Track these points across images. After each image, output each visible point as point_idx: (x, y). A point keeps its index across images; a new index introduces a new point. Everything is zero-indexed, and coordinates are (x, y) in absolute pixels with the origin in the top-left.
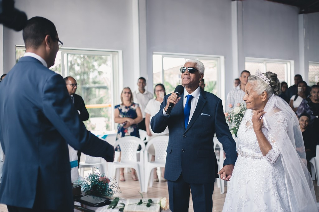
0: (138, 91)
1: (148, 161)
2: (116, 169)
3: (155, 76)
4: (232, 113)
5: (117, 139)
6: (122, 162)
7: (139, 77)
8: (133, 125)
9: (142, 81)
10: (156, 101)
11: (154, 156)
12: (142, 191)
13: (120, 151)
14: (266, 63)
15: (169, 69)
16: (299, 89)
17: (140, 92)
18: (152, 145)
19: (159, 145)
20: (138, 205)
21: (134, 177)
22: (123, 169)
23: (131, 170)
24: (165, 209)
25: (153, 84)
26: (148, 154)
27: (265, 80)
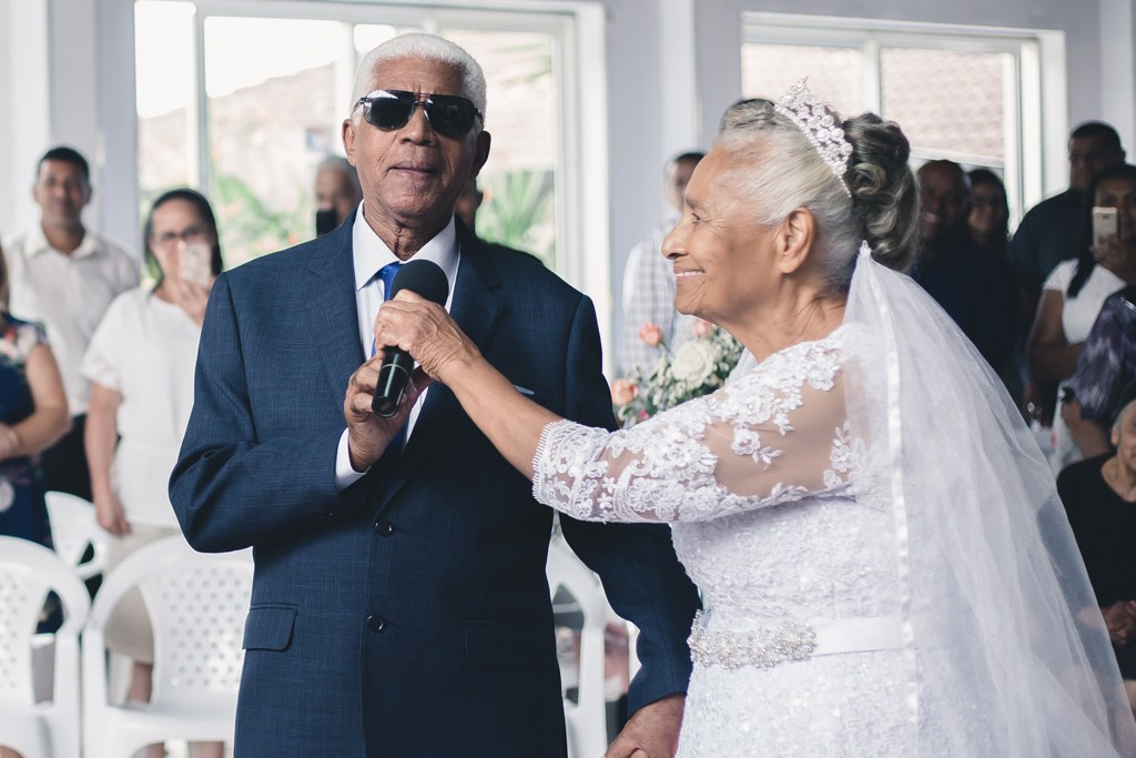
0: (36, 240)
1: (110, 702)
3: (147, 140)
4: (660, 380)
7: (44, 145)
9: (62, 172)
10: (156, 302)
11: (145, 669)
14: (881, 47)
15: (241, 92)
16: (1104, 219)
17: (52, 244)
18: (134, 594)
19: (182, 596)
25: (137, 192)
26: (107, 654)
27: (824, 144)
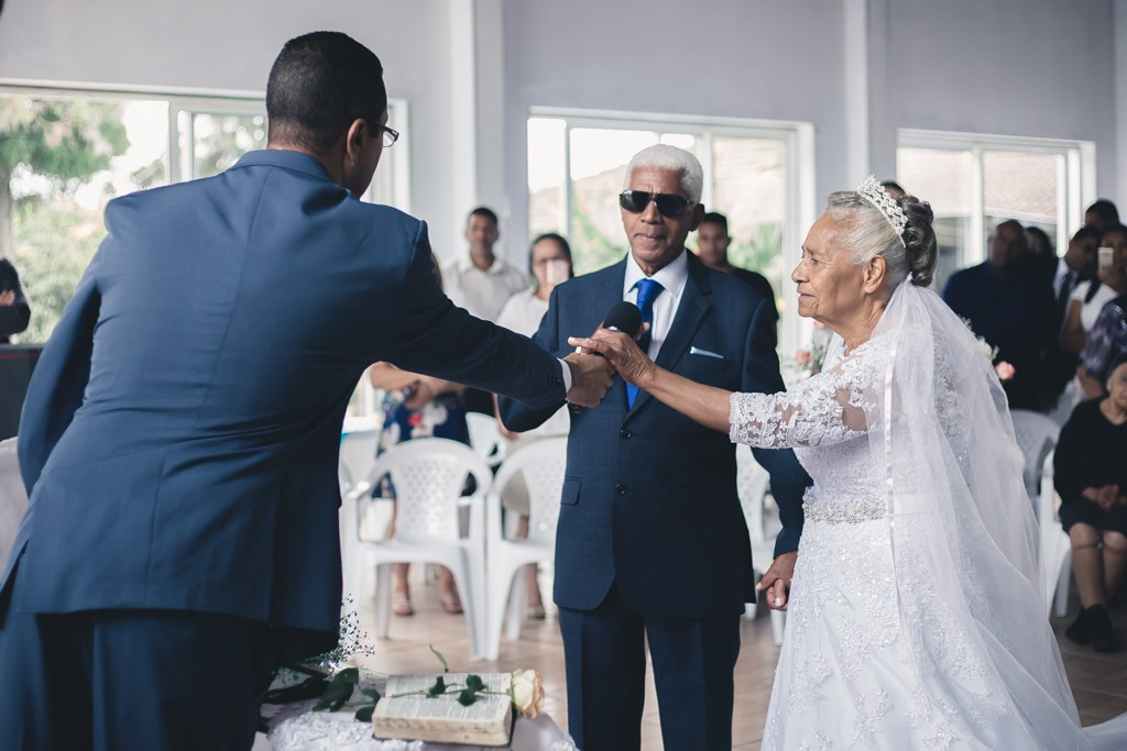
0: (466, 263)
1: (504, 539)
2: (379, 568)
5: (380, 451)
6: (399, 540)
8: (440, 398)
9: (482, 222)
10: (535, 301)
11: (526, 519)
12: (476, 652)
13: (394, 496)
16: (1106, 255)
17: (476, 265)
18: (519, 476)
19: (547, 476)
20: (428, 696)
21: (448, 600)
22: (405, 568)
23: (439, 571)
24: (529, 715)
27: (891, 217)
